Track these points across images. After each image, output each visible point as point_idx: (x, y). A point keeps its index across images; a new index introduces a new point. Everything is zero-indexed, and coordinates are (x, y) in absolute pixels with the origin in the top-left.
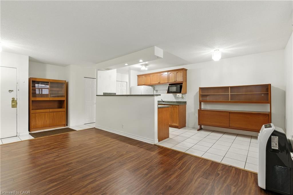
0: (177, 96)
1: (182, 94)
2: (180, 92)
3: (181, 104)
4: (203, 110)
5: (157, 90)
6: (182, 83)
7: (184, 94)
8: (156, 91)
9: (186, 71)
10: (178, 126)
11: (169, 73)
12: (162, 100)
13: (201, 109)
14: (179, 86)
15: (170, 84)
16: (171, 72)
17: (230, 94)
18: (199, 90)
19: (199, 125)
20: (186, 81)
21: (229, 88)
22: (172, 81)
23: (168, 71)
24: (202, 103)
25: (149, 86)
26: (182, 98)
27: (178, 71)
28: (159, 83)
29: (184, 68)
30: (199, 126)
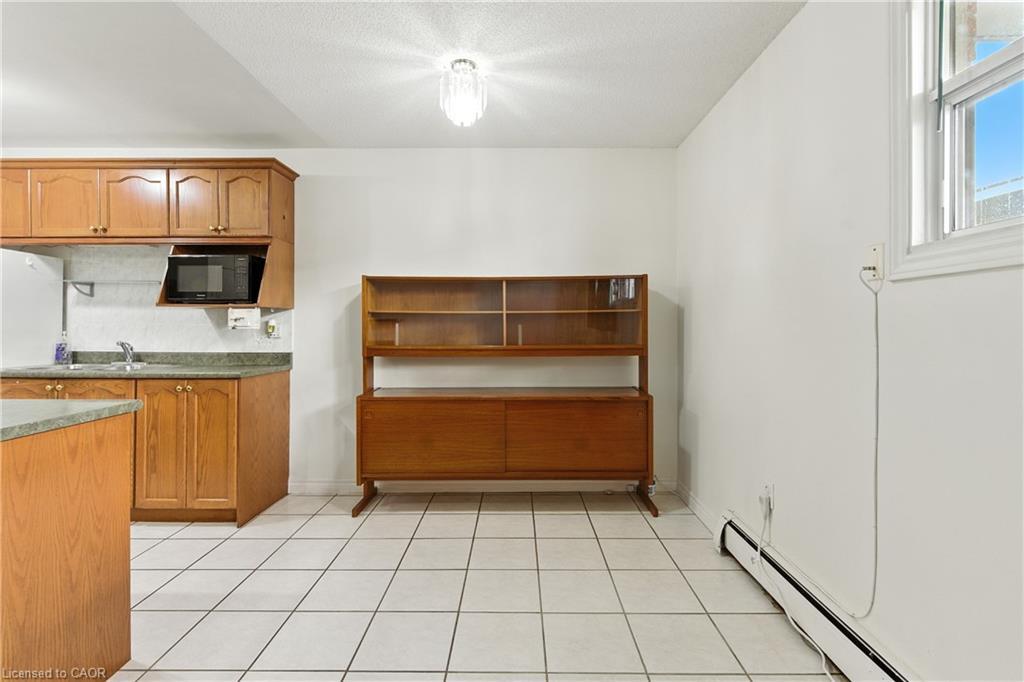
0: (231, 324)
1: (265, 311)
2: (252, 298)
3: (256, 371)
4: (382, 400)
5: (92, 285)
6: (264, 248)
7: (277, 310)
8: (86, 289)
9: (293, 180)
10: (235, 510)
11: (175, 176)
12: (122, 345)
13: (372, 390)
14: (242, 261)
15: (179, 248)
16: (192, 172)
17: (505, 312)
18: (359, 290)
19: (361, 480)
20: (290, 240)
21: (504, 284)
22: (198, 227)
23: (169, 165)
24: (375, 358)
25: (22, 248)
26: (267, 330)
27: (239, 173)
28: (102, 237)
29: (273, 160)
30: (362, 487)
